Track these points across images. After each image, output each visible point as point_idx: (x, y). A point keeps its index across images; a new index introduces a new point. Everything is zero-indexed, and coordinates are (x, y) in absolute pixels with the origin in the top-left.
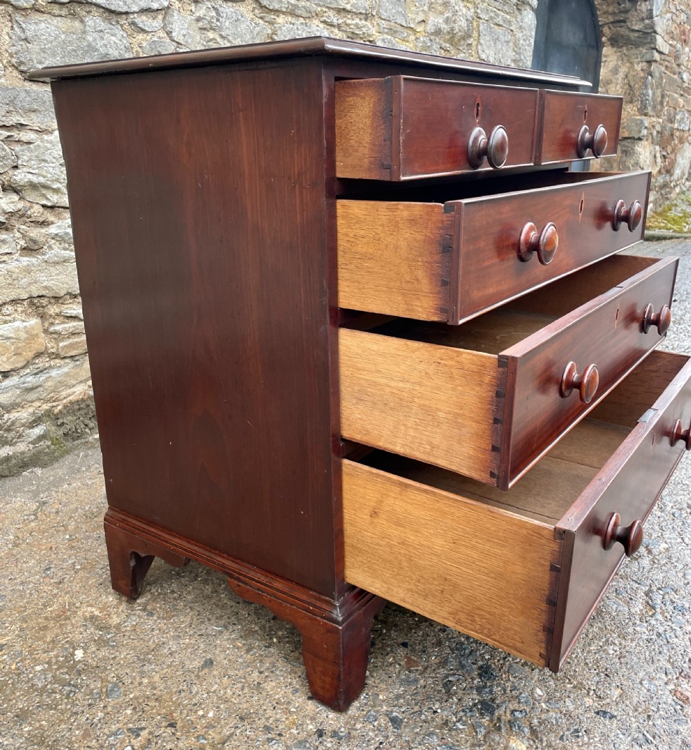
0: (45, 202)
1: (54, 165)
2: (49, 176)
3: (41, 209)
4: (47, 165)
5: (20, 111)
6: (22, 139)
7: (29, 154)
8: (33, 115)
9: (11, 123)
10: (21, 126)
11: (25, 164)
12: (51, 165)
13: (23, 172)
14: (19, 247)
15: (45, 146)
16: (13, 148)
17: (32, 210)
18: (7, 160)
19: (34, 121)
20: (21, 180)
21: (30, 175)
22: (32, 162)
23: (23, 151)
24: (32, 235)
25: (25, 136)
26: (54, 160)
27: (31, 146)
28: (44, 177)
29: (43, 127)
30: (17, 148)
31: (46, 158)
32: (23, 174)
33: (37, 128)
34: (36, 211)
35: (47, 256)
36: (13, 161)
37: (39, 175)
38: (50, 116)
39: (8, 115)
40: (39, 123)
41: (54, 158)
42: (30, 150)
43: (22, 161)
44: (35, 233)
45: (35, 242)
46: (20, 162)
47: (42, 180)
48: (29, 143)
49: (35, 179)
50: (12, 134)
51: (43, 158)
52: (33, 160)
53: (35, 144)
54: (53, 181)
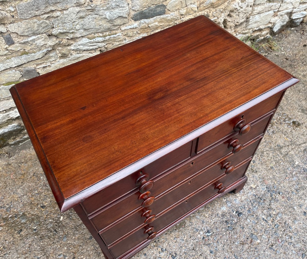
0: (67, 38)
1: (70, 24)
2: (68, 28)
3: (66, 41)
4: (66, 24)
5: (51, 4)
6: (54, 16)
7: (58, 22)
8: (58, 5)
9: (48, 11)
10: (52, 11)
11: (56, 26)
12: (68, 24)
13: (56, 30)
14: (59, 56)
15: (65, 17)
16: (50, 20)
17: (63, 42)
18: (49, 26)
19: (59, 7)
20: (55, 33)
21: (59, 30)
22: (60, 25)
23: (55, 21)
24: (63, 52)
25: (55, 14)
26: (69, 22)
27: (59, 18)
28: (66, 29)
29: (63, 8)
30: (52, 20)
31: (66, 22)
32: (56, 31)
33: (61, 9)
34: (64, 41)
35: (70, 58)
36: (51, 26)
37: (63, 29)
38: (66, 3)
39: (46, 8)
40: (61, 7)
41: (70, 21)
42: (58, 20)
43: (55, 26)
44: (64, 51)
45: (65, 54)
46: (54, 26)
47: (65, 31)
48: (57, 17)
49: (62, 31)
50: (49, 15)
51: (64, 22)
52: (60, 24)
53: (60, 17)
54: (70, 30)
